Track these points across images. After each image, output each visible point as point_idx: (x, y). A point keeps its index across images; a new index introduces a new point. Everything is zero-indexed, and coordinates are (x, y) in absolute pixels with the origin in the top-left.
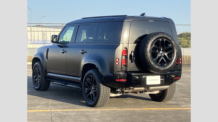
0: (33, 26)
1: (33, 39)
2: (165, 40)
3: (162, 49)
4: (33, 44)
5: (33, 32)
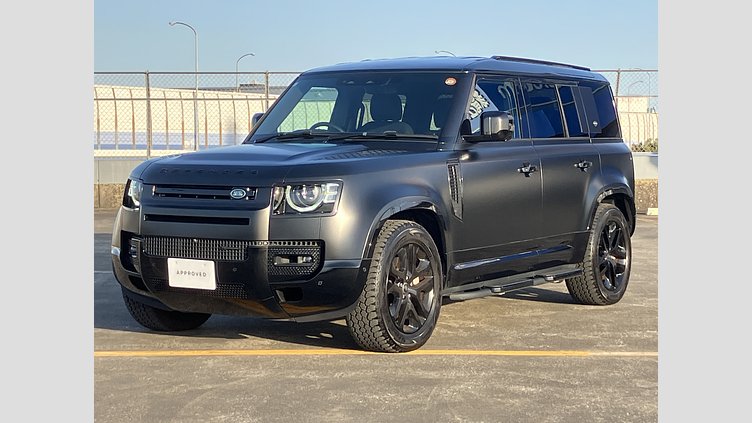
1: (202, 131)
5: (202, 102)
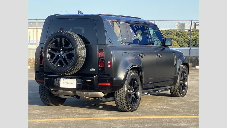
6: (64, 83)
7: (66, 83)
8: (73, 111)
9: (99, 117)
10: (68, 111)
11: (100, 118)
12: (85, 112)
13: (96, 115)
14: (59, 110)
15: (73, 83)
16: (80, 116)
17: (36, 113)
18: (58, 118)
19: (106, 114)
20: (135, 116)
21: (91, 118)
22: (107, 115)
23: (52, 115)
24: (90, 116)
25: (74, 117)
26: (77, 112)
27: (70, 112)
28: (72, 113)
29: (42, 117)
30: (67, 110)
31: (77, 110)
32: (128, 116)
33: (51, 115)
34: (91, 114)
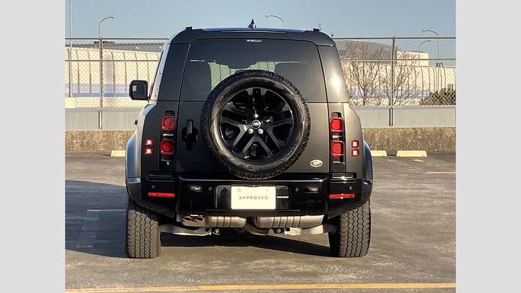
0: (74, 46)
1: (75, 81)
2: (264, 91)
3: (256, 116)
4: (75, 95)
6: (240, 198)
7: (248, 197)
8: (272, 264)
9: (333, 283)
10: (257, 264)
11: (334, 286)
12: (301, 269)
13: (326, 278)
14: (236, 261)
15: (267, 198)
16: (285, 279)
17: (181, 269)
18: (231, 284)
19: (351, 276)
20: (424, 282)
21: (313, 286)
22: (354, 277)
23: (219, 274)
24: (312, 279)
25: (271, 283)
26: (280, 269)
27: (263, 268)
28: (267, 271)
29: (193, 280)
30: (256, 262)
31: (280, 264)
32: (407, 282)
33: (216, 275)
34: (314, 274)
